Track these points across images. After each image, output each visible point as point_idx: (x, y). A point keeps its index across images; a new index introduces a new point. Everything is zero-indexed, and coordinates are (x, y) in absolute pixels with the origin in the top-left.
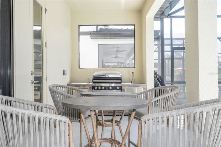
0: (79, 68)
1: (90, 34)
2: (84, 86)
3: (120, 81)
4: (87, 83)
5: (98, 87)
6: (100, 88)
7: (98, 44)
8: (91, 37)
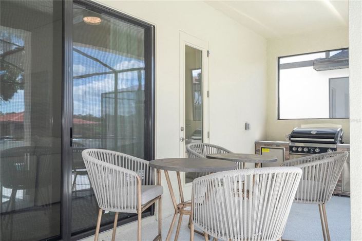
0: (279, 119)
1: (314, 63)
2: (278, 145)
3: (333, 140)
4: (285, 141)
5: (298, 147)
6: (300, 149)
7: (330, 79)
8: (314, 68)
